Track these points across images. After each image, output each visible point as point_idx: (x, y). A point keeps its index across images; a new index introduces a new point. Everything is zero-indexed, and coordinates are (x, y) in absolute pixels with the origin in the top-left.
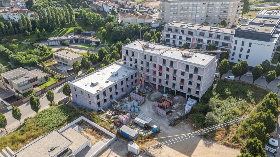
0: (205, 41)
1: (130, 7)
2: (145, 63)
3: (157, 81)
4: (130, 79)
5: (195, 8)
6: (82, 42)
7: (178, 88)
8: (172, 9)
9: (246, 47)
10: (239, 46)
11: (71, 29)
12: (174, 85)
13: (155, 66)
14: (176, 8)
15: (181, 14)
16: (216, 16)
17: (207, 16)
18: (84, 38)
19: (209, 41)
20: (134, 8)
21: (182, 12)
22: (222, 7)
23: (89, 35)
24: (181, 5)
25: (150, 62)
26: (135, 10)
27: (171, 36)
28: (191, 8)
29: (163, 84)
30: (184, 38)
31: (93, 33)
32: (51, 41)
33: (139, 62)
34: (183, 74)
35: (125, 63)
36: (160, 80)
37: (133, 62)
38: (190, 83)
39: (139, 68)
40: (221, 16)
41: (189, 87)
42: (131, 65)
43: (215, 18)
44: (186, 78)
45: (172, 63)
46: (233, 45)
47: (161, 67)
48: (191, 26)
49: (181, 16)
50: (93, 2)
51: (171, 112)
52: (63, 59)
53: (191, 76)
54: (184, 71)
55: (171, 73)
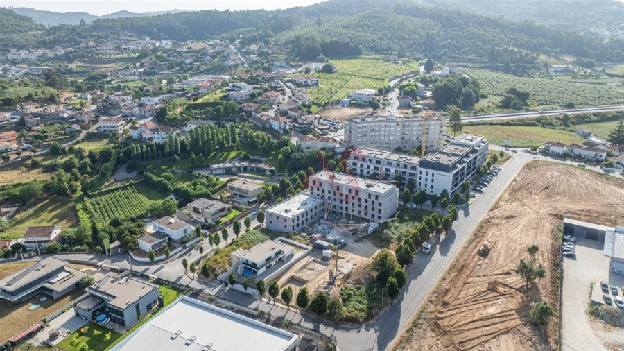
0: (393, 171)
1: (305, 122)
2: (332, 193)
3: (344, 209)
4: (318, 207)
5: (388, 129)
6: (252, 171)
7: (362, 215)
8: (360, 130)
9: (430, 177)
10: (424, 176)
11: (233, 154)
12: (359, 212)
13: (342, 195)
14: (365, 130)
15: (371, 136)
16: (415, 138)
17: (403, 138)
18: (253, 165)
19: (396, 171)
20: (311, 123)
21: (372, 134)
22: (421, 128)
23: (260, 162)
24: (371, 126)
25: (337, 192)
26: (312, 126)
27: (359, 165)
28: (383, 129)
29: (350, 212)
30: (372, 167)
31: (264, 159)
32: (215, 169)
33: (326, 192)
34: (366, 201)
35: (312, 193)
36: (347, 209)
37: (320, 192)
38: (373, 209)
39: (326, 197)
40: (420, 138)
41: (372, 212)
42: (318, 195)
43: (414, 141)
44: (369, 205)
45: (357, 192)
46: (419, 175)
47: (347, 196)
48: (379, 153)
49: (372, 139)
50: (253, 114)
51: (356, 233)
52: (239, 190)
53: (373, 203)
54: (367, 198)
55: (356, 202)
